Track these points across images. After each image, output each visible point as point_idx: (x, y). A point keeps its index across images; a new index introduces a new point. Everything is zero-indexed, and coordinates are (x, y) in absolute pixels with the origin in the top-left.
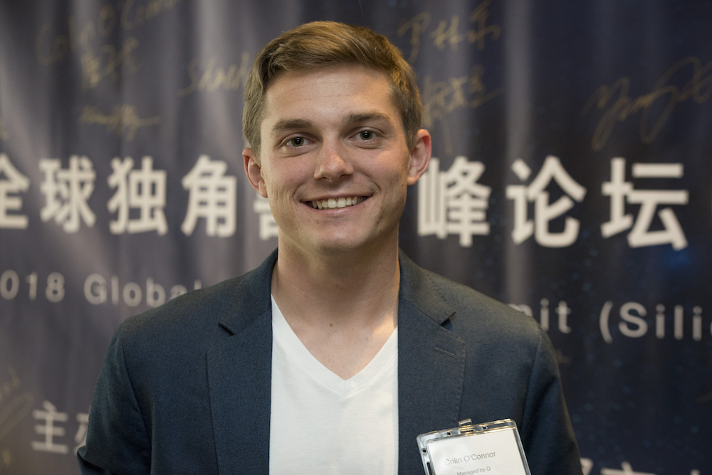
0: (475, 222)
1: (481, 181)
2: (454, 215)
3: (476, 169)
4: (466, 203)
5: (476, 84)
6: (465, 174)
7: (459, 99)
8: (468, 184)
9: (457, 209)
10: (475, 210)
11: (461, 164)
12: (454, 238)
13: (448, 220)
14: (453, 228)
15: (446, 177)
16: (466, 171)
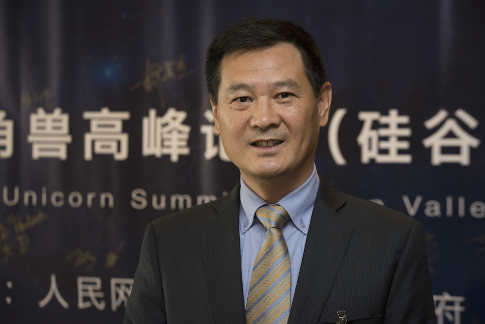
0: (180, 147)
1: (185, 122)
2: (166, 143)
3: (182, 116)
4: (175, 136)
6: (174, 119)
7: (170, 74)
8: (176, 124)
9: (169, 140)
10: (180, 140)
11: (171, 112)
12: (167, 157)
13: (163, 146)
14: (166, 151)
15: (161, 121)
16: (175, 117)
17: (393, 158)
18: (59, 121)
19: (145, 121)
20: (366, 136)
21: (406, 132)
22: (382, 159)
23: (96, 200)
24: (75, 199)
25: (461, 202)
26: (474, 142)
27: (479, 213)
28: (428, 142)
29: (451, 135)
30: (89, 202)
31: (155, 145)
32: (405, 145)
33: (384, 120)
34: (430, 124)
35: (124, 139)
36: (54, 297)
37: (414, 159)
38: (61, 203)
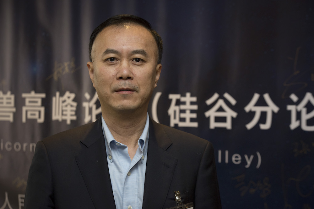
0: (72, 115)
1: (74, 100)
2: (64, 113)
3: (73, 96)
4: (69, 108)
5: (72, 64)
6: (69, 98)
7: (67, 70)
8: (70, 101)
9: (66, 111)
10: (72, 111)
11: (67, 94)
12: (64, 121)
13: (62, 114)
14: (64, 118)
15: (62, 99)
16: (69, 96)
17: (188, 124)
18: (10, 99)
19: (54, 99)
20: (173, 109)
21: (195, 107)
22: (181, 124)
23: (28, 147)
24: (17, 147)
25: (227, 153)
26: (234, 114)
27: (237, 161)
28: (207, 114)
29: (221, 109)
30: (24, 149)
31: (59, 114)
32: (194, 116)
33: (183, 99)
34: (209, 102)
35: (42, 110)
36: (7, 205)
37: (199, 125)
38: (10, 149)
